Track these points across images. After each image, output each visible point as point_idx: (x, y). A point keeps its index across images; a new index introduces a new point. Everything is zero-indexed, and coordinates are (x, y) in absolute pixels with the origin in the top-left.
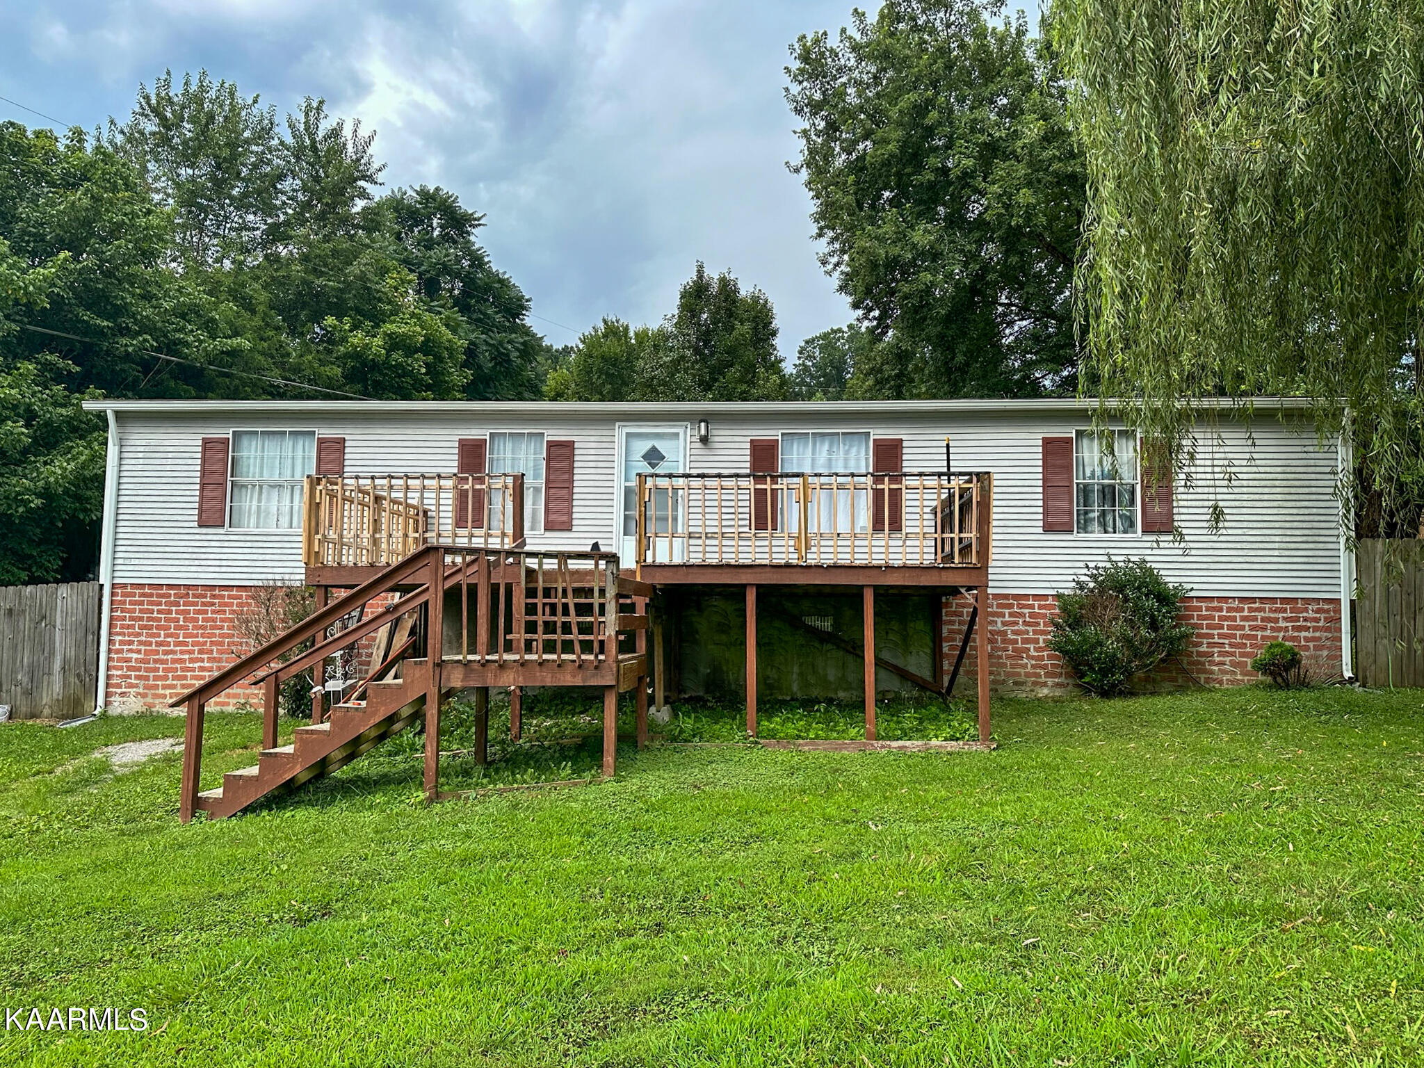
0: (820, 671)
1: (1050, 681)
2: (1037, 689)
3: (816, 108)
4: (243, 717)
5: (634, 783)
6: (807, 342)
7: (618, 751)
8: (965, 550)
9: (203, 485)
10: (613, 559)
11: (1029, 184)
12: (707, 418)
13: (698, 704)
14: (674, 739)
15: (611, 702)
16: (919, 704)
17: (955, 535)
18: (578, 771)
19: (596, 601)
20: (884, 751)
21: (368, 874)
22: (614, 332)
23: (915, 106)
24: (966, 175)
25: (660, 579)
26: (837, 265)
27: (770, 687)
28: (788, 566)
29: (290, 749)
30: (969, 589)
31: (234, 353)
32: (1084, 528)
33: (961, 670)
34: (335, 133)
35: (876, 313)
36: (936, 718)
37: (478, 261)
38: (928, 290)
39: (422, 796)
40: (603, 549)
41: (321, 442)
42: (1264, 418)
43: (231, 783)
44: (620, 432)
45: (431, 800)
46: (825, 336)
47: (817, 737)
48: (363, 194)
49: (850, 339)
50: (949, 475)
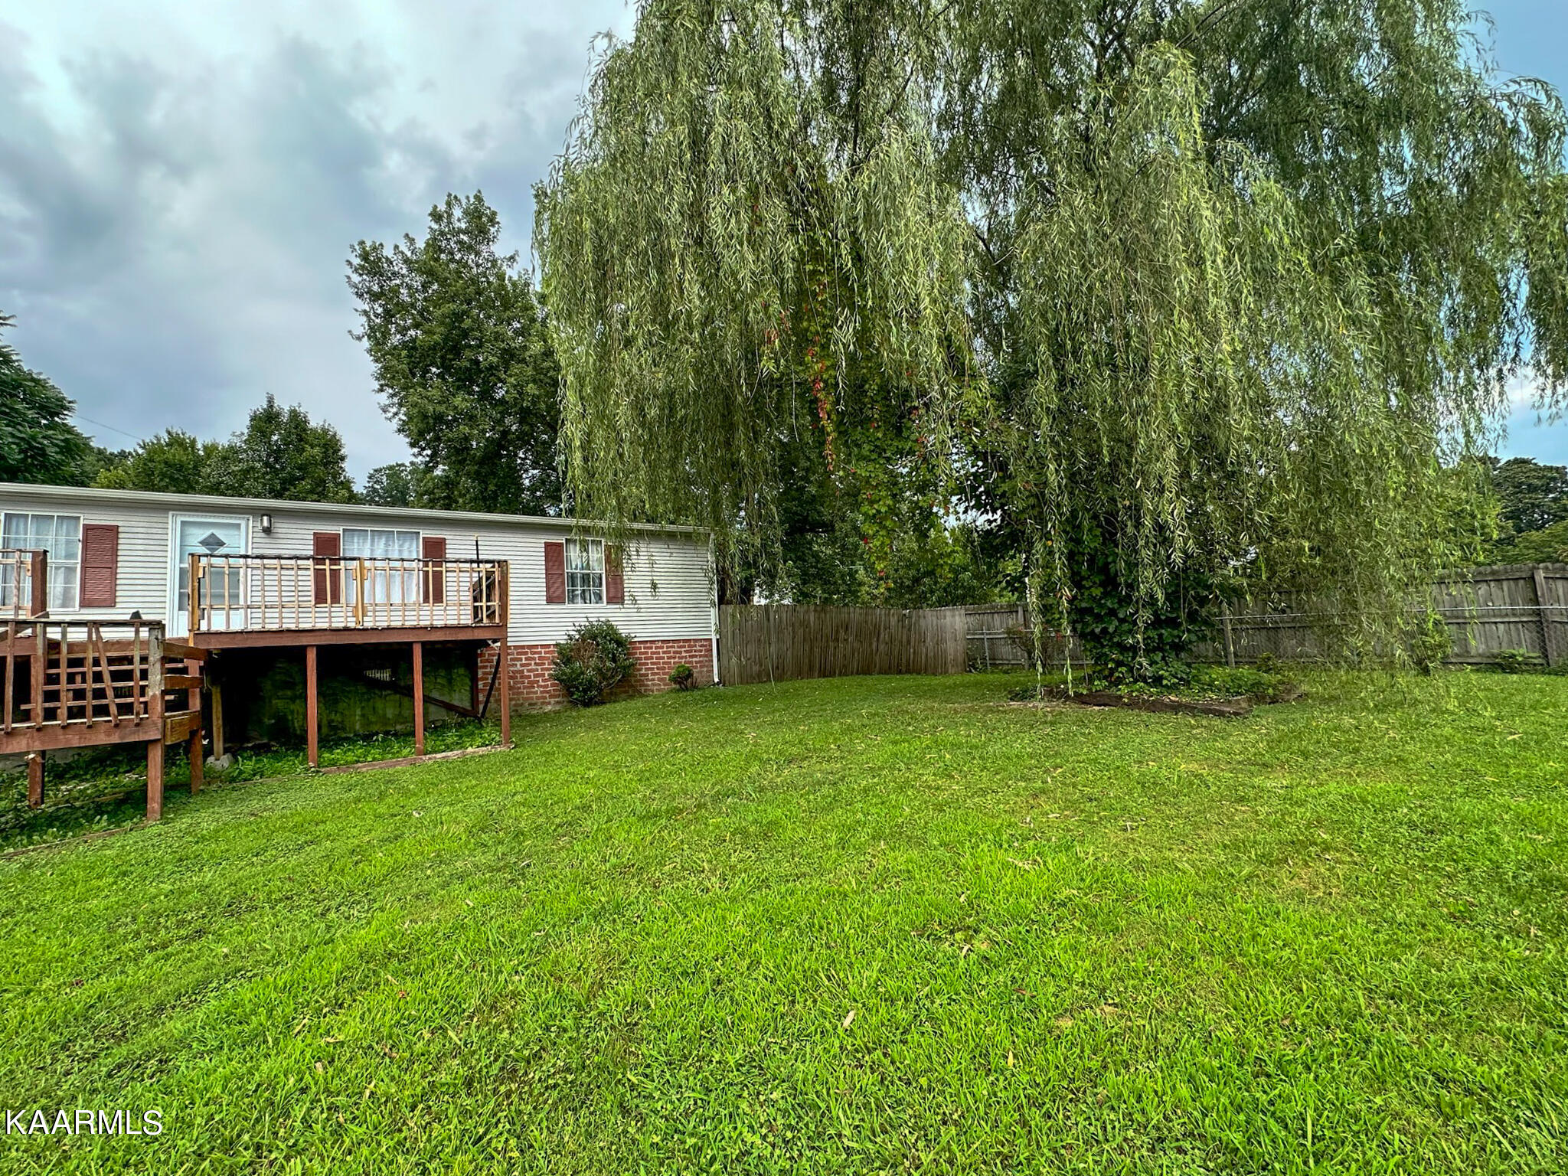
0: (380, 711)
1: (552, 701)
2: (544, 707)
3: (375, 297)
5: (184, 823)
6: (376, 471)
7: (166, 798)
8: (491, 614)
10: (157, 626)
11: (534, 381)
12: (270, 513)
13: (260, 750)
14: (233, 780)
15: (156, 756)
16: (460, 726)
17: (484, 604)
18: (117, 822)
19: (137, 667)
20: (431, 762)
22: (176, 441)
23: (454, 314)
24: (491, 368)
25: (215, 645)
26: (396, 414)
28: (346, 629)
30: (495, 641)
32: (572, 600)
33: (492, 699)
35: (429, 452)
36: (473, 734)
37: (3, 357)
38: (467, 439)
40: (145, 617)
42: (671, 536)
44: (174, 522)
46: (391, 468)
47: (374, 759)
49: (411, 472)
50: (478, 562)
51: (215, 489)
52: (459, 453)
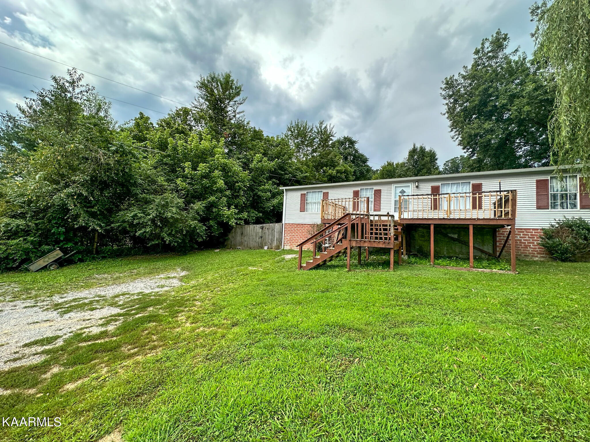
0: (454, 249)
1: (539, 256)
2: (534, 258)
3: (450, 96)
4: (308, 251)
5: (399, 273)
6: (446, 162)
7: (394, 265)
8: (507, 214)
9: (301, 203)
10: (393, 216)
11: (528, 104)
12: (418, 181)
13: (415, 256)
14: (409, 263)
15: (392, 252)
16: (488, 260)
17: (503, 209)
18: (384, 268)
19: (388, 227)
20: (476, 272)
21: (336, 284)
22: (390, 164)
23: (484, 89)
25: (405, 222)
26: (457, 138)
27: (437, 253)
28: (444, 219)
29: (319, 257)
30: (508, 226)
31: (306, 177)
32: (554, 208)
33: (504, 251)
34: (326, 127)
35: (471, 150)
36: (495, 264)
37: (356, 151)
38: (490, 140)
39: (347, 270)
40: (390, 214)
41: (324, 193)
43: (307, 263)
44: (393, 186)
45: (349, 271)
46: (452, 160)
47: (453, 266)
48: (332, 140)
49: (461, 160)
50: (500, 191)
51: (400, 176)
52: (486, 147)
